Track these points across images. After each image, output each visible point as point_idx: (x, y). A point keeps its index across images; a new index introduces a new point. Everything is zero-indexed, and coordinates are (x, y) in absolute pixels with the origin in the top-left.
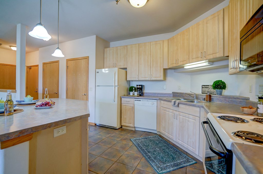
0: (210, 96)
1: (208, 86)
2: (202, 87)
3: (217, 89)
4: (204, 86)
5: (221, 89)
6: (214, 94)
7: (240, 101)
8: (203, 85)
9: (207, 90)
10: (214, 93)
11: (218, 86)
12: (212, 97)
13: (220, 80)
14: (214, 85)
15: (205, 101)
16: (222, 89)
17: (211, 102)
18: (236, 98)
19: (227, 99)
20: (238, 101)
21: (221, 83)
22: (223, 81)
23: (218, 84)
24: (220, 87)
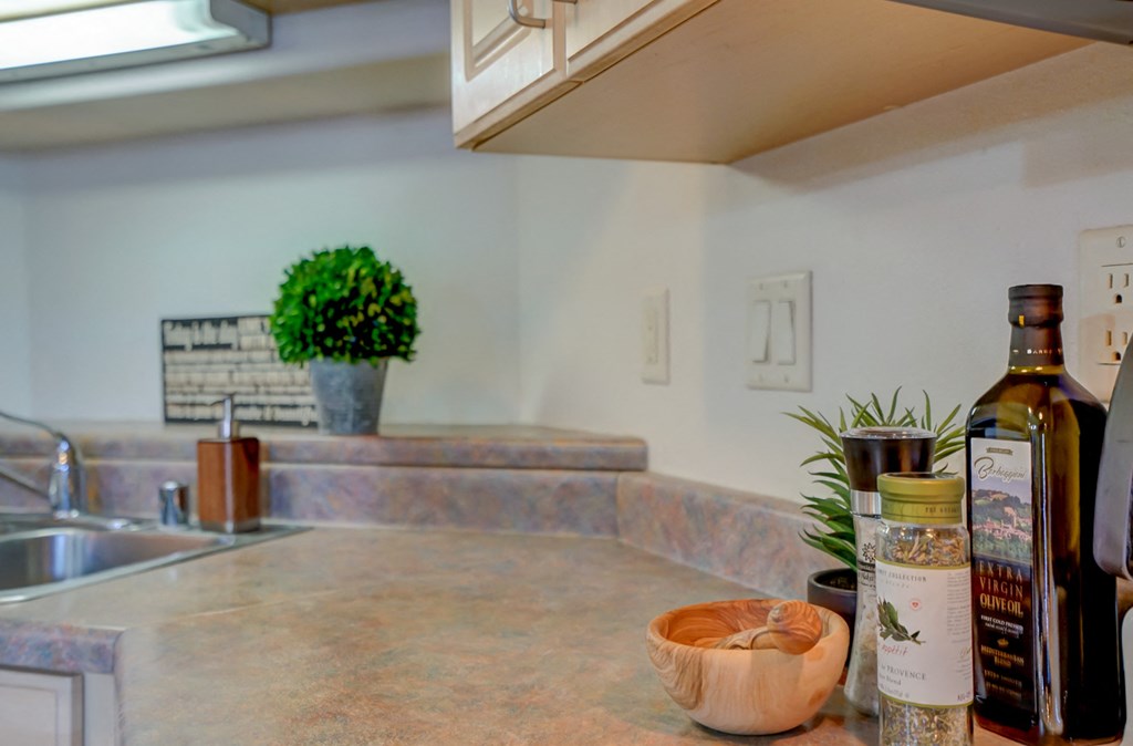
0: (249, 450)
1: (233, 321)
2: (167, 348)
3: (327, 352)
4: (186, 323)
5: (368, 355)
6: (296, 424)
7: (566, 487)
8: (175, 322)
9: (223, 377)
10: (295, 406)
11: (339, 315)
12: (278, 467)
13: (356, 243)
14: (293, 311)
15: (194, 518)
16: (382, 354)
17: (257, 530)
18: (523, 455)
19: (436, 474)
20: (543, 486)
21: (367, 287)
22: (381, 257)
23: (337, 290)
24: (357, 330)
